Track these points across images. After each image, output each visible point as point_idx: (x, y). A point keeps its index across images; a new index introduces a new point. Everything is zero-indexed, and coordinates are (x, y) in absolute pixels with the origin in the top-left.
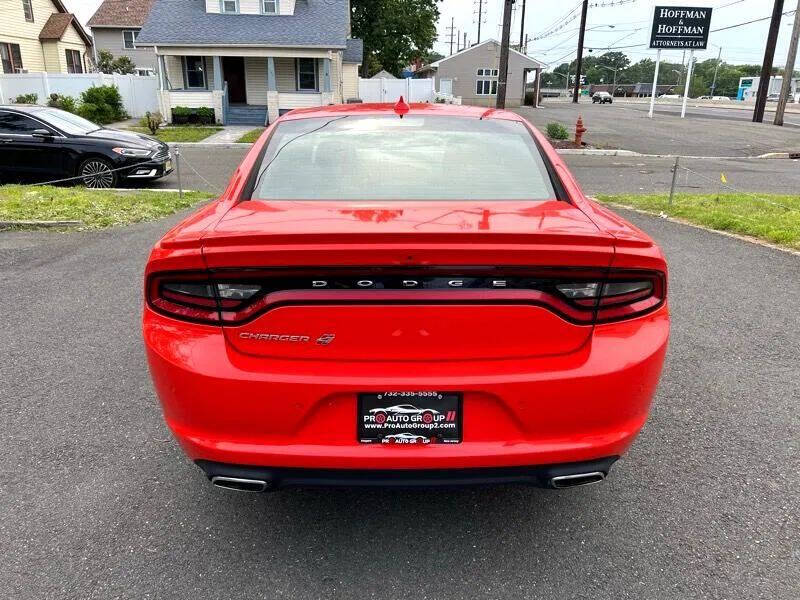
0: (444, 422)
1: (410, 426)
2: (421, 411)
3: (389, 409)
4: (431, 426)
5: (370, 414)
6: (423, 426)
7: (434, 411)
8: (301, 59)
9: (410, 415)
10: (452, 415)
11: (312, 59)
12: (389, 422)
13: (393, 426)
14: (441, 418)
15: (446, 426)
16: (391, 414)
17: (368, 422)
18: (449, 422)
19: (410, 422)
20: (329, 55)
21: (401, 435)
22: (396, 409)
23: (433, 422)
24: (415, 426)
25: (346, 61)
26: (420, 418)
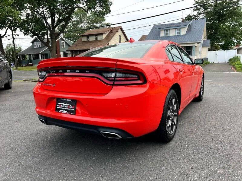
0: (72, 108)
1: (65, 109)
2: (68, 105)
3: (62, 104)
4: (69, 109)
5: (59, 104)
6: (68, 109)
7: (70, 105)
8: (187, 47)
9: (65, 105)
10: (74, 107)
11: (190, 46)
12: (61, 107)
13: (62, 108)
14: (71, 107)
15: (72, 110)
16: (62, 105)
17: (58, 107)
18: (73, 109)
19: (65, 108)
20: (196, 45)
21: (63, 111)
22: (63, 104)
23: (69, 108)
24: (66, 109)
25: (204, 46)
26: (67, 107)
